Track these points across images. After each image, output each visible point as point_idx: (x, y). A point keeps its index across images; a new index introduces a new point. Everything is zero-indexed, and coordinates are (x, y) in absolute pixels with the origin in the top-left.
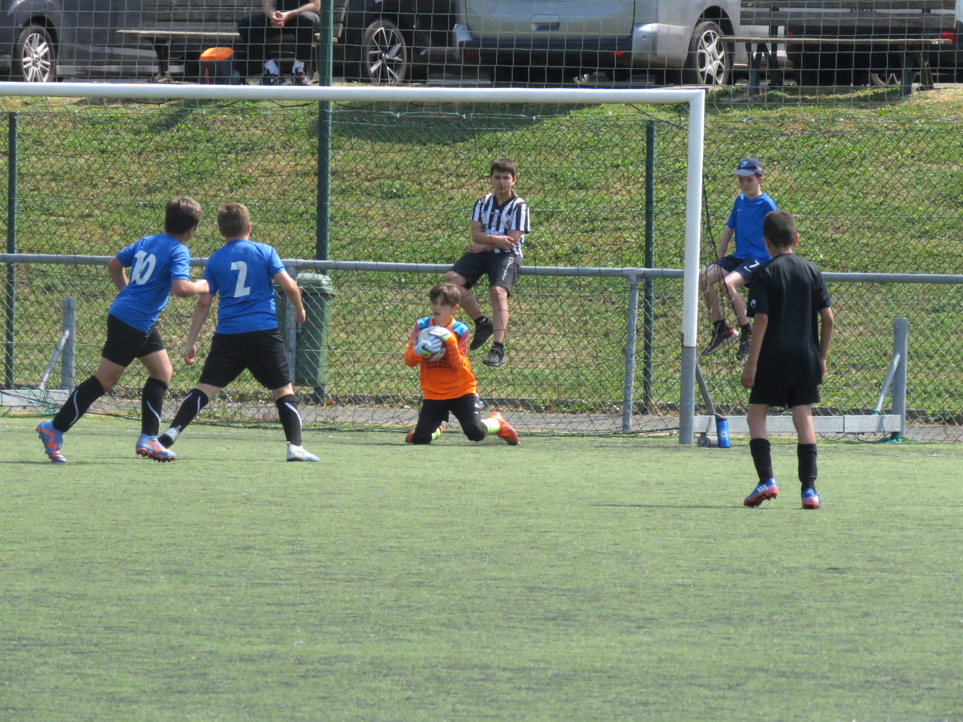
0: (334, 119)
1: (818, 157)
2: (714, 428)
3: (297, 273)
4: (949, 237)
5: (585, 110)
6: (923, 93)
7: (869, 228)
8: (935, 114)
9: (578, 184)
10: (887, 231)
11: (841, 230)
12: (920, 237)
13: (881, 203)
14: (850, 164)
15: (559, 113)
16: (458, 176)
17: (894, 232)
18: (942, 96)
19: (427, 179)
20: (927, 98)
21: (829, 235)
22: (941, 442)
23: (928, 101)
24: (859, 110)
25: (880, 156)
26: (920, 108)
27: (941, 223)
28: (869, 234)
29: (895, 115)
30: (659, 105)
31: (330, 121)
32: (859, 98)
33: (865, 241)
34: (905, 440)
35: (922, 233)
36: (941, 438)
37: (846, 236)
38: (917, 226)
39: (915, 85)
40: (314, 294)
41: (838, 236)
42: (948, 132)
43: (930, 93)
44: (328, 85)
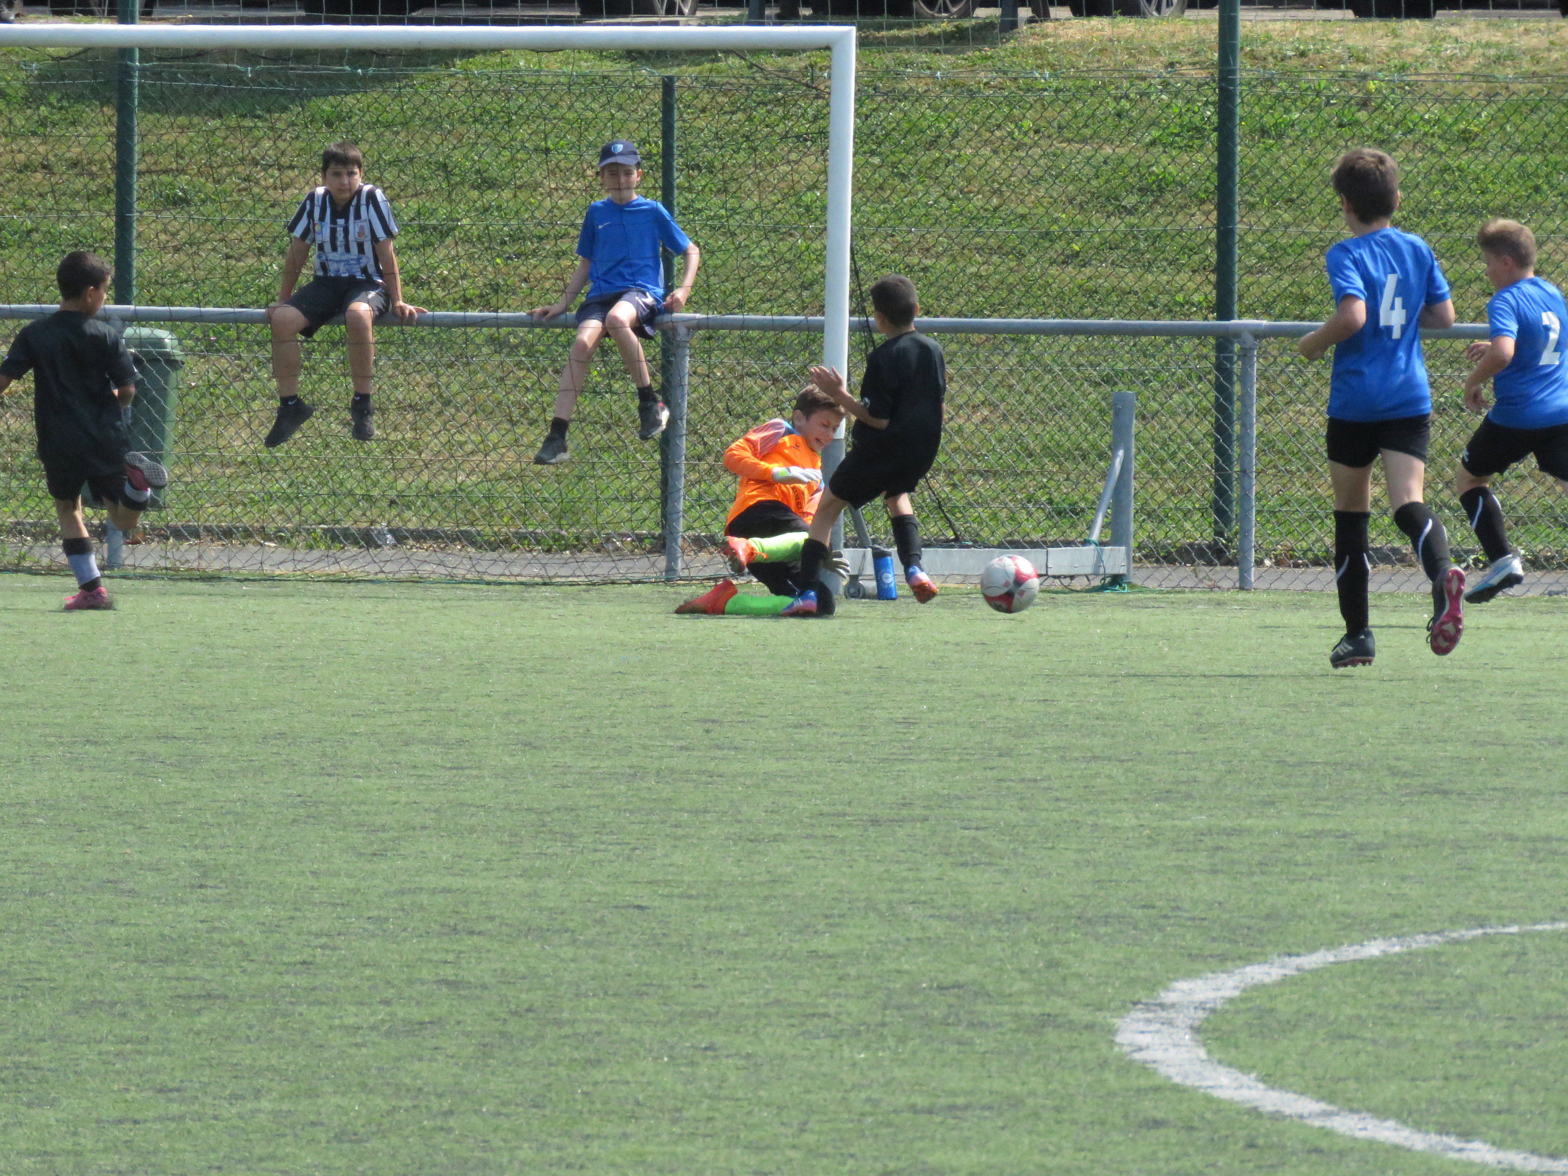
0: (141, 77)
1: (880, 133)
2: (870, 570)
3: (124, 327)
4: (1113, 263)
5: (479, 59)
6: (1038, 28)
7: (979, 249)
8: (1065, 62)
9: (484, 181)
10: (1007, 254)
11: (933, 252)
12: (1063, 262)
13: (996, 209)
14: (933, 144)
15: (435, 63)
16: (281, 168)
17: (1021, 256)
18: (1071, 32)
19: (229, 174)
20: (1045, 36)
21: (916, 261)
22: (1192, 589)
23: (1050, 40)
24: (937, 57)
25: (983, 130)
26: (1038, 51)
27: (1097, 239)
28: (980, 259)
29: (999, 64)
30: (601, 51)
31: (136, 80)
32: (931, 35)
33: (973, 269)
34: (1132, 586)
35: (1068, 257)
36: (1190, 583)
37: (944, 261)
38: (1058, 246)
39: (1024, 13)
40: (154, 361)
41: (928, 262)
42: (1092, 92)
43: (1049, 26)
44: (133, 22)
